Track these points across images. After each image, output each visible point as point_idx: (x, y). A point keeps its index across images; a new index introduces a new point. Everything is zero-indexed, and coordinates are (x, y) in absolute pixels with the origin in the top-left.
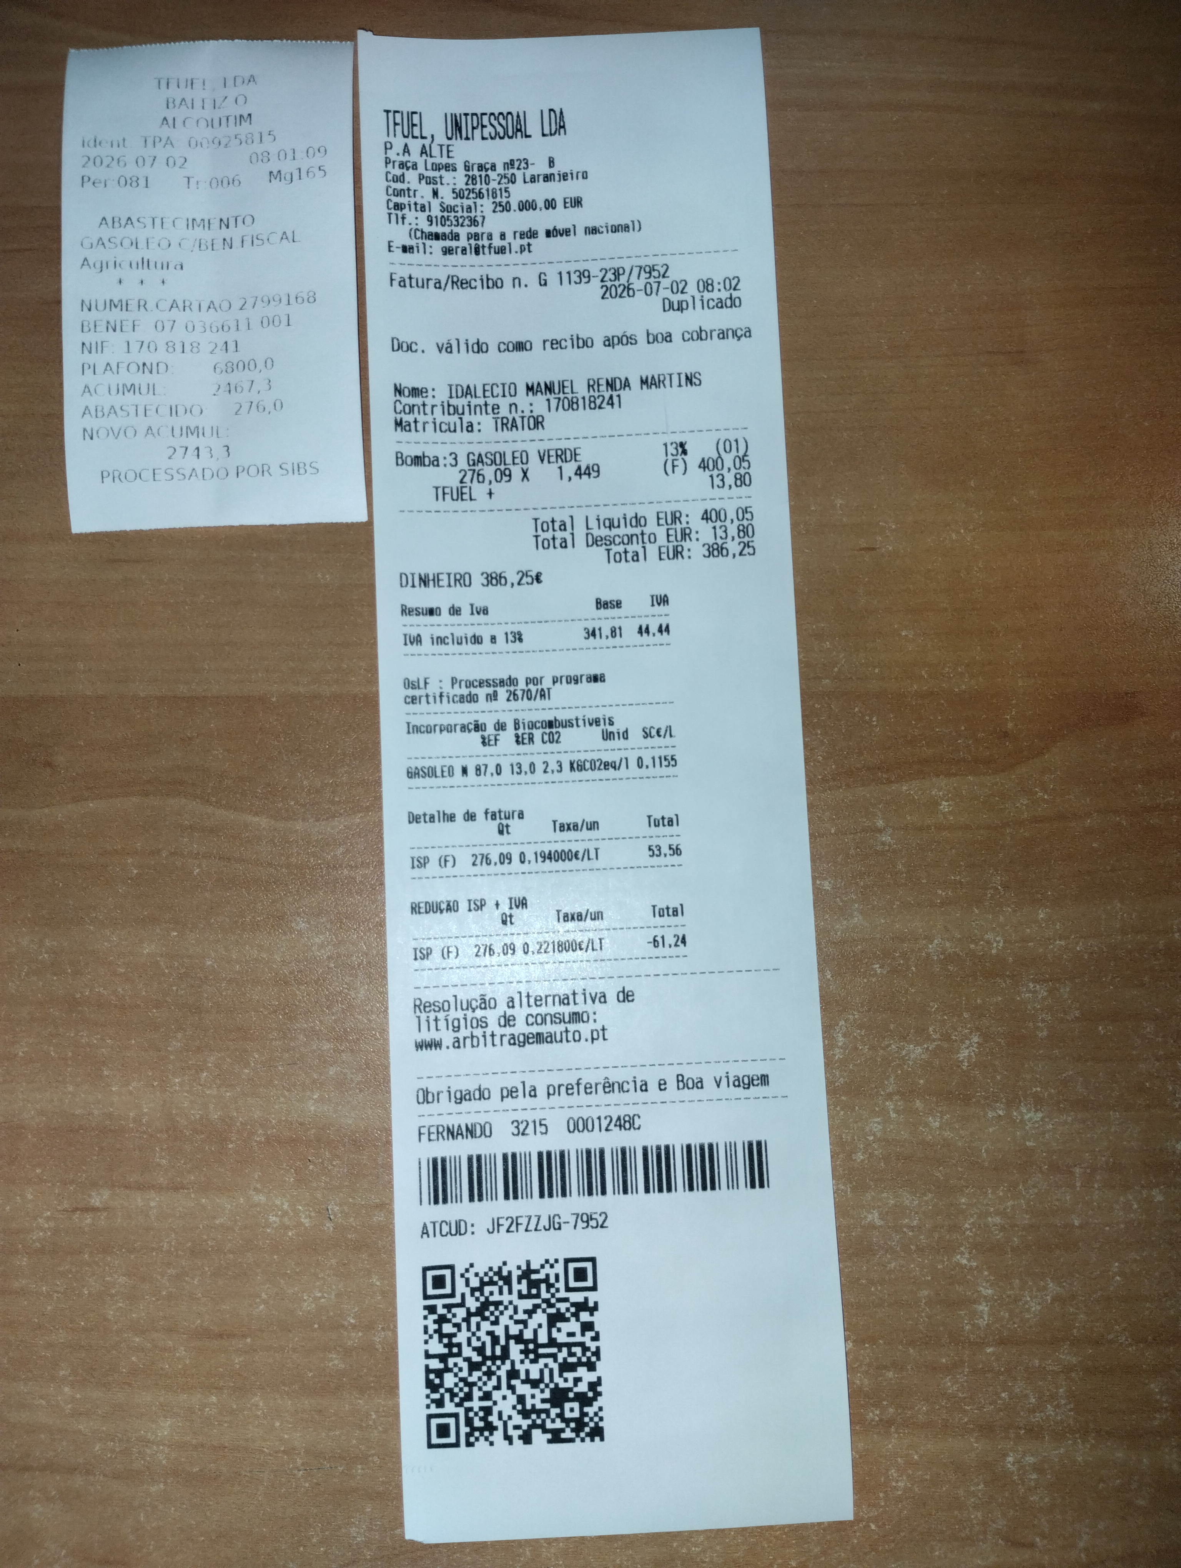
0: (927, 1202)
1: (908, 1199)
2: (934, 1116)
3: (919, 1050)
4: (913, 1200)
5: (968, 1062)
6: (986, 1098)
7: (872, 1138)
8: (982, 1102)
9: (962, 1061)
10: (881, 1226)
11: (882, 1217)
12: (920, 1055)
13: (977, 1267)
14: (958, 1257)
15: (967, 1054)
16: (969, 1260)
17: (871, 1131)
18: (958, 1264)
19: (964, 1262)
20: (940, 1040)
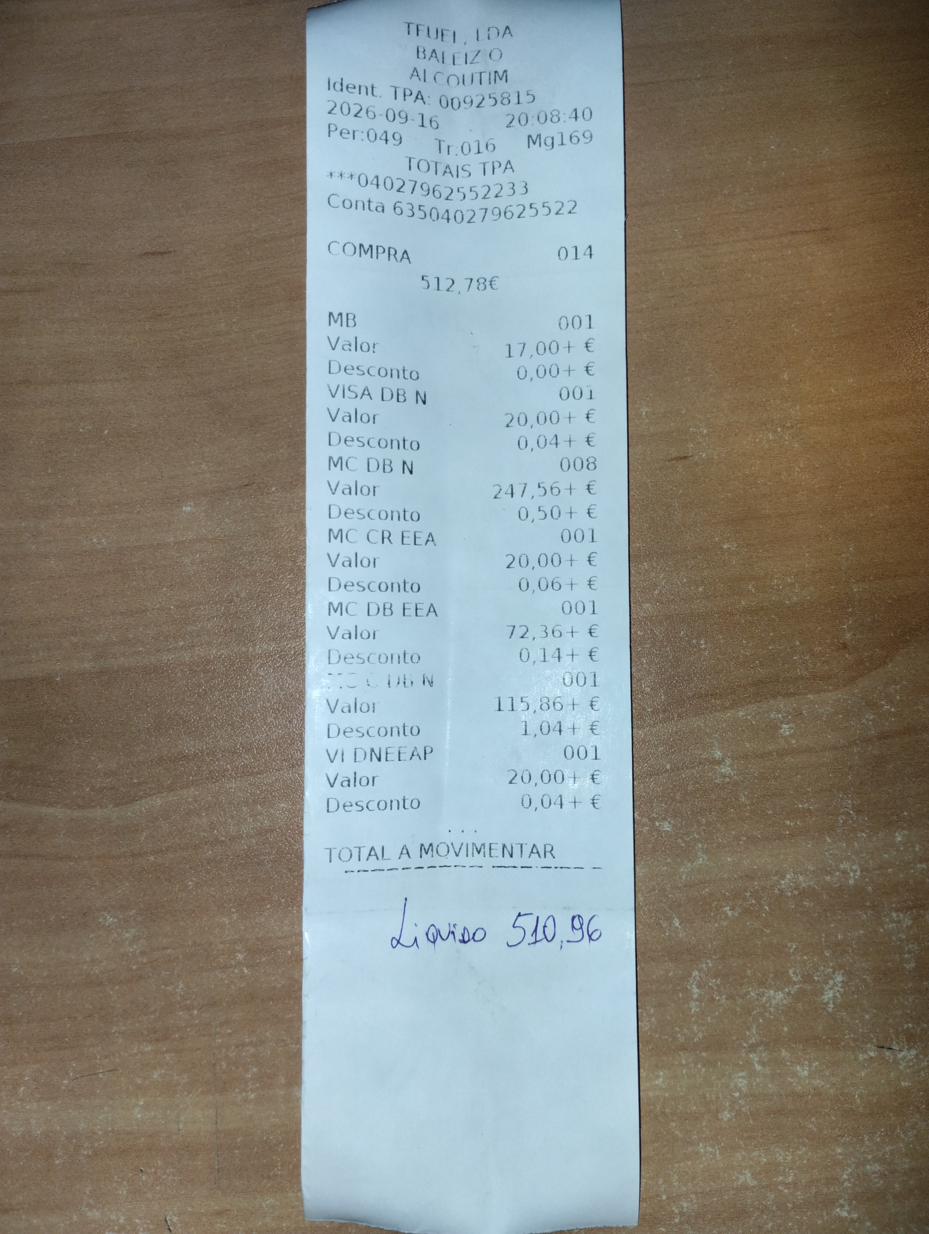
0: (800, 1158)
1: (781, 1155)
2: (802, 1065)
3: (780, 995)
4: (786, 1155)
5: (834, 1003)
6: (855, 1040)
7: (737, 1094)
8: (852, 1044)
9: (828, 1003)
10: (753, 1187)
11: (754, 1176)
12: (782, 1000)
13: (859, 1218)
14: (838, 1210)
15: (831, 995)
16: (849, 1213)
17: (736, 1086)
18: (839, 1218)
19: (845, 1214)
20: (801, 982)
